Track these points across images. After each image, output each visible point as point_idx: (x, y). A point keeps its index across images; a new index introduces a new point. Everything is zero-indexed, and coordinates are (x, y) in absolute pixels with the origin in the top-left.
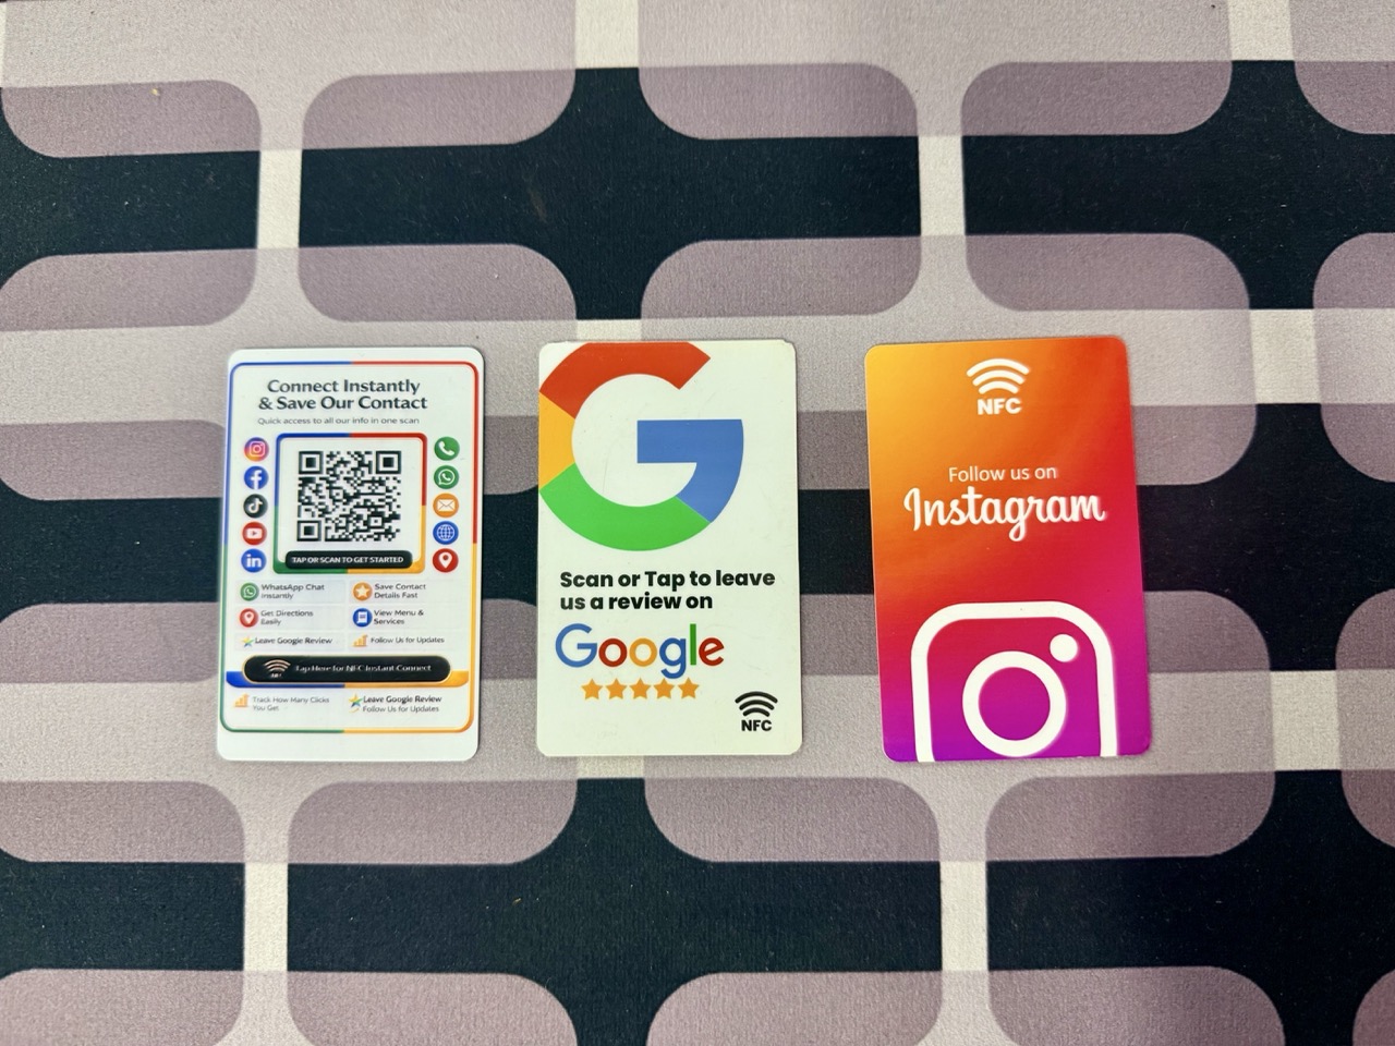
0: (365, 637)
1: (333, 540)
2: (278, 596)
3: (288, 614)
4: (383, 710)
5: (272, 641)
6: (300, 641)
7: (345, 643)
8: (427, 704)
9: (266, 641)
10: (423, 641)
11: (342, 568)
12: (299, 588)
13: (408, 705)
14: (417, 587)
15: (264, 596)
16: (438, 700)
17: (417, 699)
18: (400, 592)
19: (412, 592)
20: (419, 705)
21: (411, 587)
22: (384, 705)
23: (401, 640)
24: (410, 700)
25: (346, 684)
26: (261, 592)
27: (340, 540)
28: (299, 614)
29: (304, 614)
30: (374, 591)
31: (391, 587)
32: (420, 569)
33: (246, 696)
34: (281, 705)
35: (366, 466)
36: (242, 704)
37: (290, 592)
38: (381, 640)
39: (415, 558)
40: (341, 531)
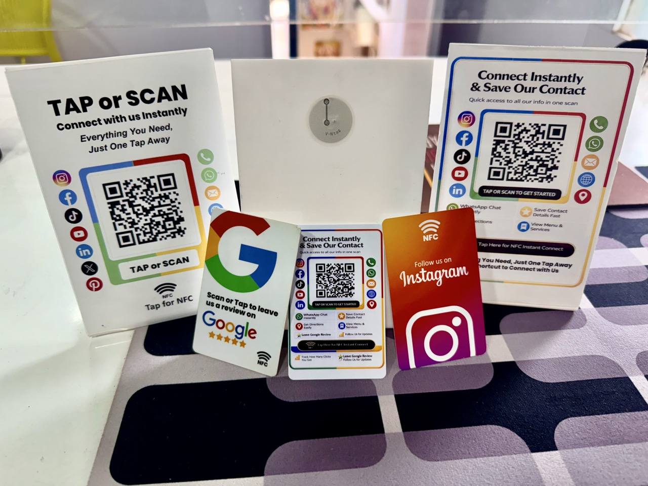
0: (343, 333)
1: (330, 297)
2: (310, 318)
3: (314, 325)
4: (351, 360)
5: (309, 335)
6: (319, 335)
7: (336, 335)
8: (367, 358)
9: (306, 335)
10: (364, 334)
11: (334, 307)
12: (318, 315)
13: (360, 358)
14: (362, 314)
15: (304, 318)
16: (371, 356)
17: (363, 356)
18: (355, 316)
19: (360, 316)
20: (364, 358)
21: (359, 314)
22: (351, 358)
23: (356, 334)
24: (361, 356)
25: (337, 350)
26: (303, 316)
27: (332, 297)
28: (318, 324)
29: (320, 324)
30: (346, 316)
31: (352, 314)
32: (363, 308)
33: (299, 356)
34: (313, 359)
35: (341, 269)
36: (298, 359)
37: (315, 316)
38: (349, 334)
39: (361, 303)
40: (333, 294)
